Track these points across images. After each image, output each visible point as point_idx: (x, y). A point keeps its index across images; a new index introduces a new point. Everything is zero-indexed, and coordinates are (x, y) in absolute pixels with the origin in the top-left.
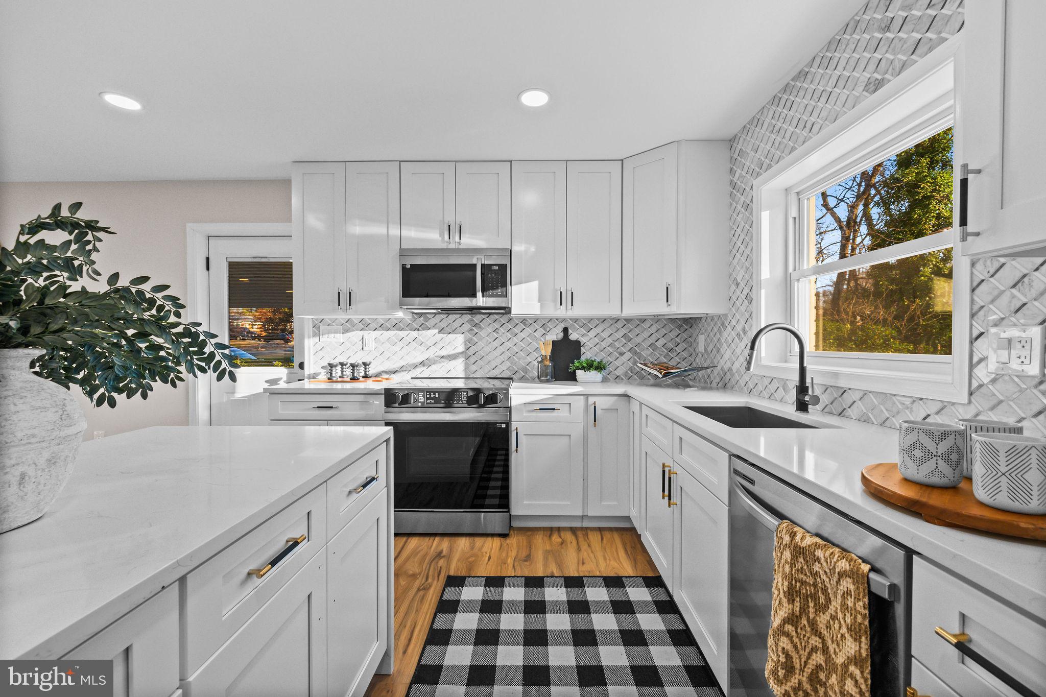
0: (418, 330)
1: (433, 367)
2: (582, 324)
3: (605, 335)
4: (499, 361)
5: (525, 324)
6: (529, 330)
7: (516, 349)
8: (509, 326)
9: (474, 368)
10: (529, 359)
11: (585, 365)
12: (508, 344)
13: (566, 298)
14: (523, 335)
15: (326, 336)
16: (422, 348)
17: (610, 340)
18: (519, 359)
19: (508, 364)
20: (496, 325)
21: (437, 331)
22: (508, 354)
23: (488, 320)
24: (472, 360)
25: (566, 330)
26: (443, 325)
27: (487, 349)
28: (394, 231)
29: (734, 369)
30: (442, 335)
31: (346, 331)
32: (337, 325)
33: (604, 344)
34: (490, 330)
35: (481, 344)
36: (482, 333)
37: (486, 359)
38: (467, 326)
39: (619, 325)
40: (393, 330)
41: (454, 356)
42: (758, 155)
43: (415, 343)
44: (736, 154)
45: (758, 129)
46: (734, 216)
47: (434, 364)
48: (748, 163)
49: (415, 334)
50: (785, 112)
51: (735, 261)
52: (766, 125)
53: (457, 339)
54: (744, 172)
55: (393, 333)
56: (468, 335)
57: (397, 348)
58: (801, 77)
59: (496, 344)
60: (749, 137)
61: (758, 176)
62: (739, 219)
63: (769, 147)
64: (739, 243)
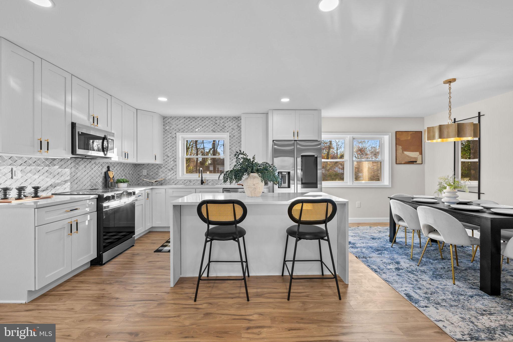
0: (49, 166)
1: (58, 187)
4: (86, 181)
5: (95, 164)
6: (97, 167)
7: (92, 176)
9: (76, 186)
10: (97, 180)
11: (125, 181)
12: (90, 173)
13: (126, 155)
14: (95, 169)
16: (51, 176)
18: (94, 180)
19: (90, 183)
20: (85, 164)
21: (58, 167)
22: (90, 178)
23: (82, 162)
24: (76, 181)
25: (108, 167)
27: (82, 176)
28: (68, 110)
29: (167, 179)
30: (60, 170)
34: (83, 166)
35: (79, 174)
36: (80, 168)
37: (81, 181)
41: (66, 182)
42: (178, 127)
43: (46, 174)
44: (167, 122)
45: (177, 121)
46: (166, 138)
47: (58, 185)
48: (173, 127)
49: (47, 168)
50: (189, 122)
51: (167, 150)
52: (181, 121)
53: (67, 171)
54: (171, 128)
55: (33, 167)
56: (73, 169)
57: (36, 176)
58: (194, 118)
59: (85, 173)
60: (174, 120)
61: (178, 132)
62: (169, 139)
63: (183, 127)
64: (169, 146)
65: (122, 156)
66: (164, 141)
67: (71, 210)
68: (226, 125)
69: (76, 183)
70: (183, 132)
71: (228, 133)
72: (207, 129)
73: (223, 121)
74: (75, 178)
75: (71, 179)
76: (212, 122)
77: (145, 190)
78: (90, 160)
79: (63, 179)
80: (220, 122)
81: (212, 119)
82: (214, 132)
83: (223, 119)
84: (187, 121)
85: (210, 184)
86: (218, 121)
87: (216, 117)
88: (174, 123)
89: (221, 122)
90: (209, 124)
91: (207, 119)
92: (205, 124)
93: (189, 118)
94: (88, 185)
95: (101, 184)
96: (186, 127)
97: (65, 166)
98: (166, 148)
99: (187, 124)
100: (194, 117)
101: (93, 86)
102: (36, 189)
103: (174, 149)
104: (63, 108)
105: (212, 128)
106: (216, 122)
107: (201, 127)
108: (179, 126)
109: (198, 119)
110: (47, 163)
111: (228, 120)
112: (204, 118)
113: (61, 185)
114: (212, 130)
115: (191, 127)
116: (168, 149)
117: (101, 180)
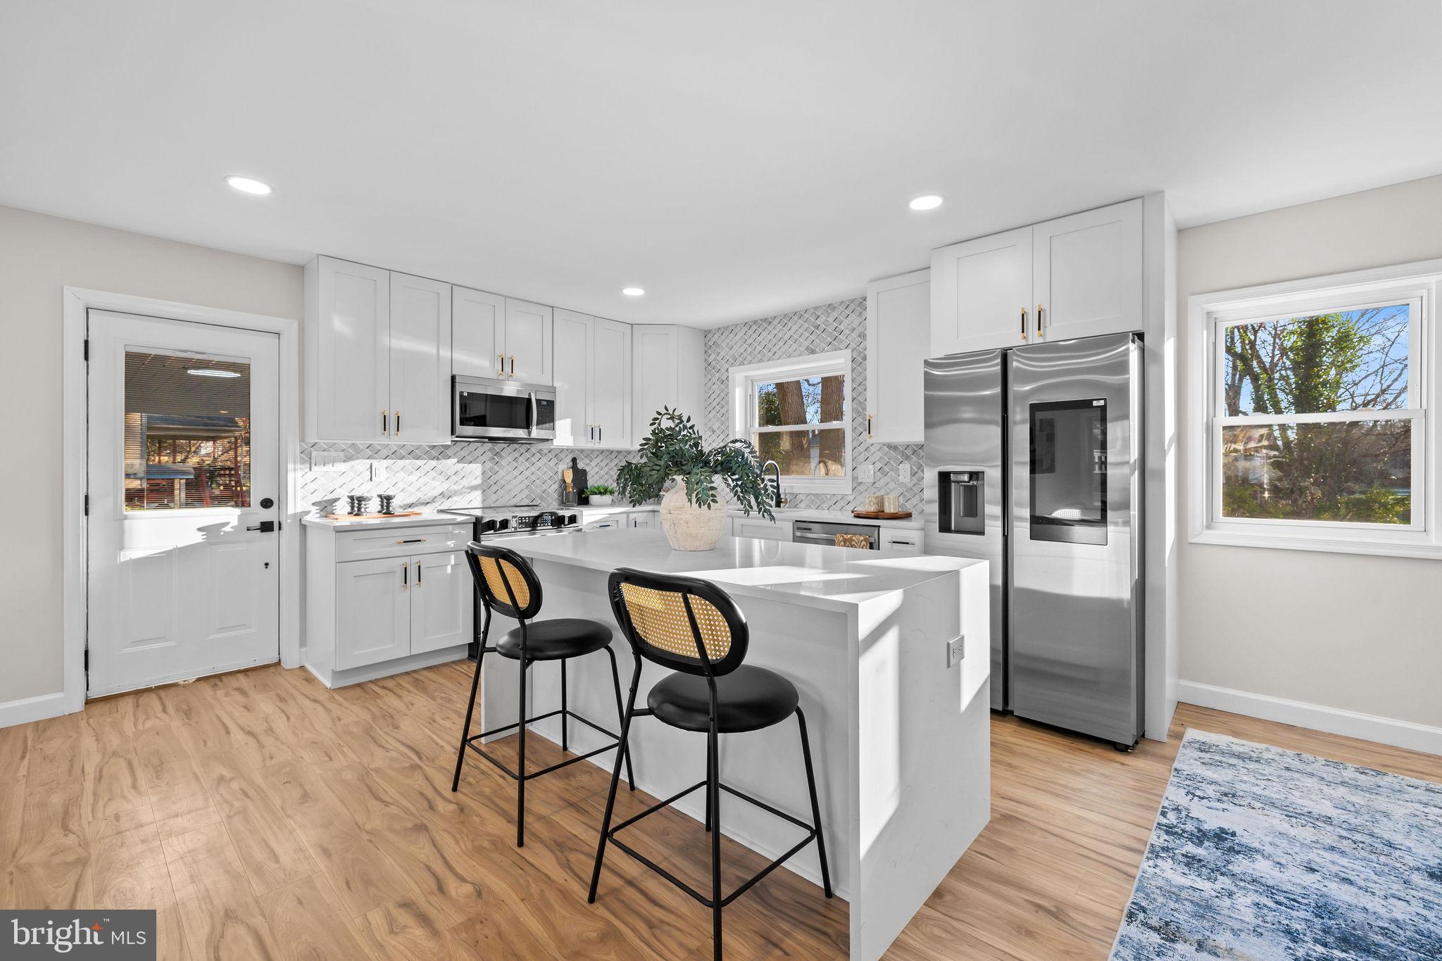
0: (438, 459)
1: (455, 498)
2: (586, 455)
3: (603, 464)
5: (541, 454)
6: (544, 460)
7: (533, 478)
8: (527, 455)
9: (495, 497)
11: (602, 491)
12: (527, 473)
13: (594, 433)
14: (539, 464)
15: (331, 465)
16: (441, 478)
17: (606, 469)
18: (536, 487)
19: (527, 492)
20: (516, 454)
21: (456, 460)
22: (526, 483)
23: (507, 449)
24: (494, 488)
25: (574, 460)
26: (464, 453)
27: (508, 478)
28: (445, 353)
30: (461, 465)
31: (348, 458)
32: (336, 451)
33: (602, 473)
34: (510, 459)
35: (502, 473)
36: (503, 463)
38: (489, 455)
39: (613, 456)
40: (409, 459)
41: (474, 488)
42: (732, 352)
43: (433, 474)
44: (711, 343)
45: (732, 335)
46: (710, 384)
47: (455, 494)
48: (723, 354)
49: (434, 463)
50: (755, 336)
51: (711, 415)
52: (738, 336)
53: (476, 469)
54: (719, 358)
55: (408, 462)
56: (489, 464)
57: (413, 478)
58: (766, 322)
59: (516, 473)
60: (723, 337)
61: (732, 365)
62: (715, 387)
63: (742, 350)
64: (714, 404)
65: (586, 435)
66: (706, 392)
67: (404, 542)
68: (842, 327)
69: (494, 490)
70: (742, 364)
71: (849, 351)
72: (795, 346)
73: (835, 314)
74: (491, 482)
75: (483, 483)
76: (806, 325)
77: (628, 513)
78: (528, 446)
79: (465, 483)
80: (827, 321)
81: (806, 316)
82: (813, 352)
83: (834, 309)
84: (751, 332)
85: (802, 505)
86: (823, 318)
87: (816, 308)
88: (724, 345)
89: (831, 319)
90: (801, 331)
91: (795, 318)
92: (790, 333)
93: (755, 322)
94: (523, 495)
95: (556, 495)
96: (749, 350)
97: (469, 458)
98: (710, 408)
99: (750, 341)
100: (765, 320)
101: (503, 296)
102: (386, 500)
103: (723, 411)
104: (434, 351)
105: (807, 343)
106: (818, 322)
107: (781, 343)
108: (736, 348)
109: (775, 322)
110: (434, 453)
111: (847, 312)
112: (787, 318)
113: (461, 494)
114: (807, 348)
115: (759, 348)
116: (714, 412)
117: (556, 486)
